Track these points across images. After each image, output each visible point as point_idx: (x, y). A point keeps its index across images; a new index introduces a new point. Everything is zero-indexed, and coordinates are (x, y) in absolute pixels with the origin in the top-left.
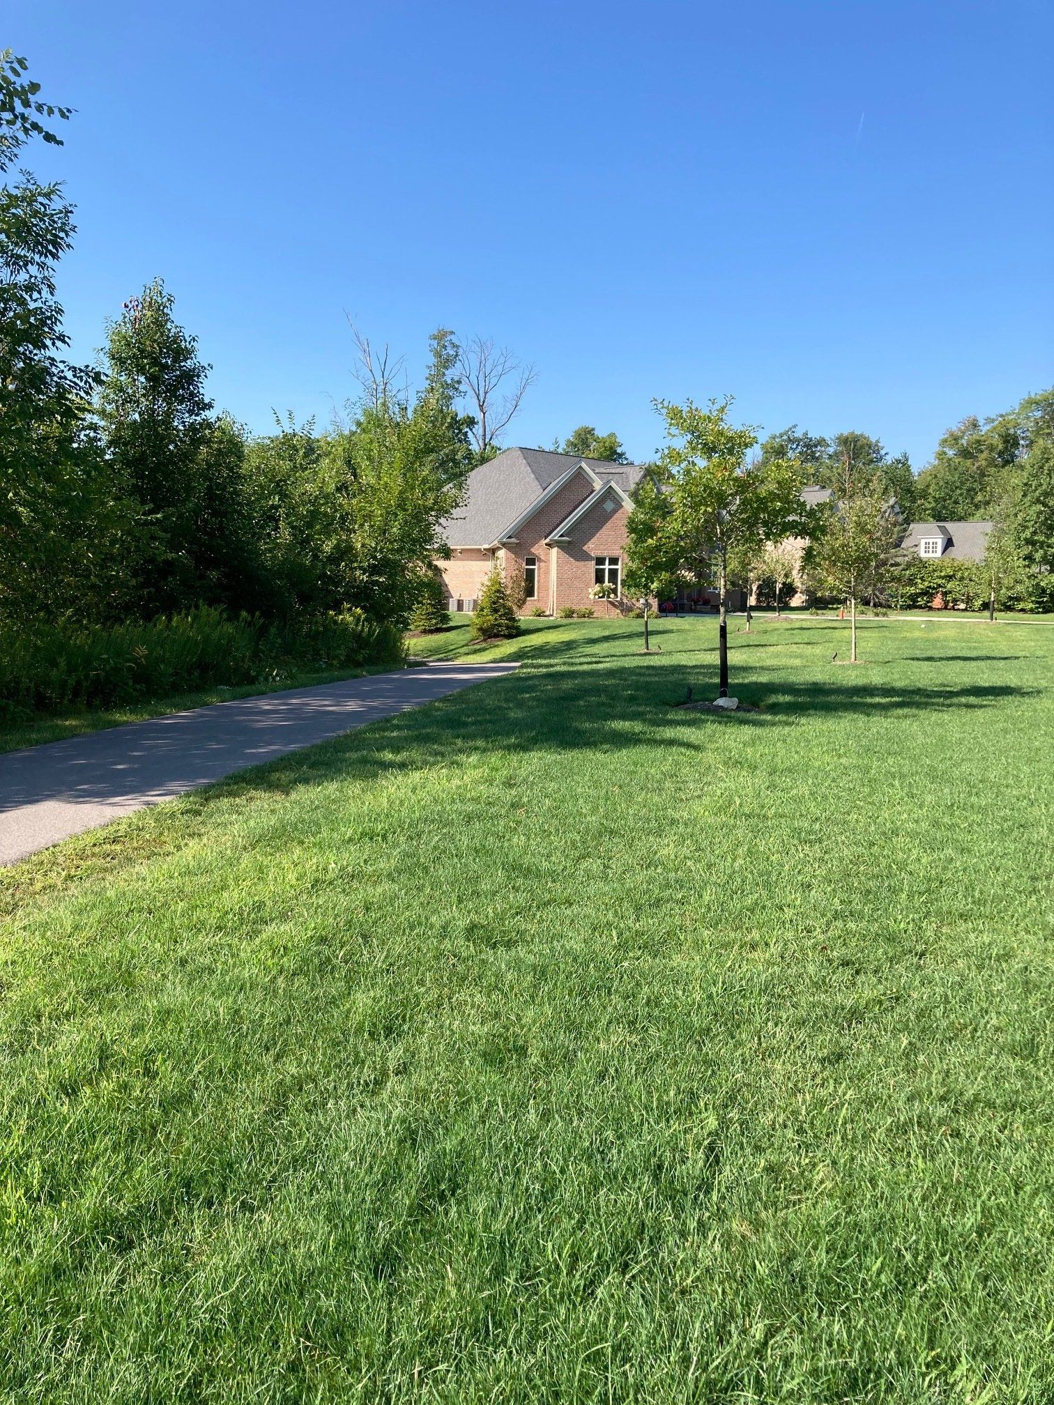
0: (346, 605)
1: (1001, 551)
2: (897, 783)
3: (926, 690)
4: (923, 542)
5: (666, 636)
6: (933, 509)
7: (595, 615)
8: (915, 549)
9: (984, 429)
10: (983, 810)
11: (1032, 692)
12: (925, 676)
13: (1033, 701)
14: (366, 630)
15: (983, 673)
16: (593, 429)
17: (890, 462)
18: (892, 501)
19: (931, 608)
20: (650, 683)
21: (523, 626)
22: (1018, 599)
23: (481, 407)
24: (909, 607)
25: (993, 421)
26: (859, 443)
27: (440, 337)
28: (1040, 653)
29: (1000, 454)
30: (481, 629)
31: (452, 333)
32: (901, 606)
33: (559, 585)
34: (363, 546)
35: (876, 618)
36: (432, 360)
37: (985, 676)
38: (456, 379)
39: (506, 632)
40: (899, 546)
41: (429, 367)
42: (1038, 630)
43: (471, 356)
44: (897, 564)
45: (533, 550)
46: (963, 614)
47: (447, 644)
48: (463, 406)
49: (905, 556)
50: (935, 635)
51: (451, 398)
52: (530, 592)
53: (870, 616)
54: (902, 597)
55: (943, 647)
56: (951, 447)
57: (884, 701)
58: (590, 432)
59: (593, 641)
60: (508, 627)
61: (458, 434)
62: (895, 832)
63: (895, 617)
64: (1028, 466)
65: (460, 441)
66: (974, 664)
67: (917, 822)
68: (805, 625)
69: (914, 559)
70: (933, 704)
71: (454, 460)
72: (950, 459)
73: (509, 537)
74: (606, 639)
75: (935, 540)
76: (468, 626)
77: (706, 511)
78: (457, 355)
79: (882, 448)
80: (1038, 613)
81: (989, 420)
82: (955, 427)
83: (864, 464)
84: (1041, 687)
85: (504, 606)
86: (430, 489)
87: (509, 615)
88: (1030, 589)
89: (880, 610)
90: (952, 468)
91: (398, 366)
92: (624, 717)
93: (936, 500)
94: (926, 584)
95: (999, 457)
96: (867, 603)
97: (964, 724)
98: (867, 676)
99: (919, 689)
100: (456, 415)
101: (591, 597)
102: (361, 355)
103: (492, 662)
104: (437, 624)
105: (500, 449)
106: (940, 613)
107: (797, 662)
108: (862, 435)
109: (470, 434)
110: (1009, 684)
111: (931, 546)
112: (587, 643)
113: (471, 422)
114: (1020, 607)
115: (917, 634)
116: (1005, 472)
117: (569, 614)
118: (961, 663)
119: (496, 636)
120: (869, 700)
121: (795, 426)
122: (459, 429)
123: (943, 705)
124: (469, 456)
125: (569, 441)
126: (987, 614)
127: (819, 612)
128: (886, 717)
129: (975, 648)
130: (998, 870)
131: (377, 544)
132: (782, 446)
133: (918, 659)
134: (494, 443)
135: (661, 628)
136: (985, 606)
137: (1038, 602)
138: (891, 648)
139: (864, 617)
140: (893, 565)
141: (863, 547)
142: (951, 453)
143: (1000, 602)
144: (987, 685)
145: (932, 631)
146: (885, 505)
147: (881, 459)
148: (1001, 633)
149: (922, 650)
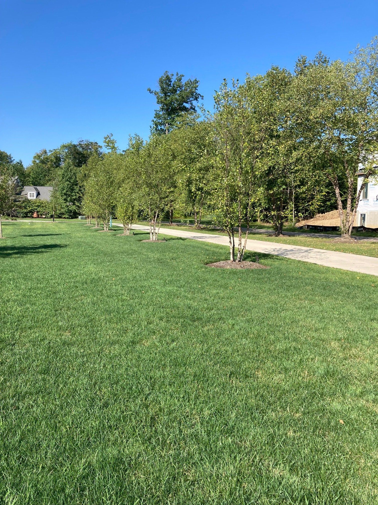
1: (56, 197)
2: (12, 282)
3: (27, 247)
4: (29, 193)
6: (32, 181)
8: (26, 196)
9: (49, 154)
10: (42, 289)
11: (64, 246)
12: (28, 242)
13: (64, 249)
15: (48, 240)
17: (15, 163)
18: (16, 177)
19: (33, 217)
22: (63, 214)
24: (25, 217)
25: (52, 151)
26: (3, 155)
28: (69, 232)
29: (55, 163)
32: (22, 216)
35: (12, 221)
37: (49, 241)
40: (20, 194)
42: (69, 225)
44: (19, 201)
46: (44, 219)
49: (22, 198)
50: (33, 227)
53: (10, 220)
54: (22, 213)
55: (36, 231)
56: (38, 159)
57: (10, 252)
62: (8, 301)
63: (20, 221)
64: (64, 168)
66: (46, 237)
67: (17, 296)
69: (26, 199)
70: (29, 252)
72: (38, 164)
75: (33, 193)
79: (12, 158)
80: (70, 219)
81: (50, 151)
82: (39, 152)
83: (5, 163)
84: (67, 244)
88: (67, 211)
89: (14, 218)
90: (38, 167)
93: (33, 178)
94: (31, 208)
95: (55, 164)
96: (9, 215)
97: (39, 259)
98: (5, 243)
99: (25, 247)
106: (36, 219)
108: (4, 152)
110: (57, 244)
111: (32, 195)
114: (64, 217)
115: (27, 227)
116: (57, 169)
118: (41, 237)
120: (5, 252)
123: (33, 252)
126: (52, 219)
128: (11, 258)
129: (48, 231)
130: (44, 309)
133: (26, 236)
136: (52, 216)
137: (69, 215)
138: (17, 232)
139: (7, 221)
140: (18, 201)
141: (3, 194)
142: (38, 161)
143: (56, 215)
144: (49, 244)
145: (32, 225)
146: (13, 179)
147: (12, 162)
148: (57, 226)
149: (28, 232)
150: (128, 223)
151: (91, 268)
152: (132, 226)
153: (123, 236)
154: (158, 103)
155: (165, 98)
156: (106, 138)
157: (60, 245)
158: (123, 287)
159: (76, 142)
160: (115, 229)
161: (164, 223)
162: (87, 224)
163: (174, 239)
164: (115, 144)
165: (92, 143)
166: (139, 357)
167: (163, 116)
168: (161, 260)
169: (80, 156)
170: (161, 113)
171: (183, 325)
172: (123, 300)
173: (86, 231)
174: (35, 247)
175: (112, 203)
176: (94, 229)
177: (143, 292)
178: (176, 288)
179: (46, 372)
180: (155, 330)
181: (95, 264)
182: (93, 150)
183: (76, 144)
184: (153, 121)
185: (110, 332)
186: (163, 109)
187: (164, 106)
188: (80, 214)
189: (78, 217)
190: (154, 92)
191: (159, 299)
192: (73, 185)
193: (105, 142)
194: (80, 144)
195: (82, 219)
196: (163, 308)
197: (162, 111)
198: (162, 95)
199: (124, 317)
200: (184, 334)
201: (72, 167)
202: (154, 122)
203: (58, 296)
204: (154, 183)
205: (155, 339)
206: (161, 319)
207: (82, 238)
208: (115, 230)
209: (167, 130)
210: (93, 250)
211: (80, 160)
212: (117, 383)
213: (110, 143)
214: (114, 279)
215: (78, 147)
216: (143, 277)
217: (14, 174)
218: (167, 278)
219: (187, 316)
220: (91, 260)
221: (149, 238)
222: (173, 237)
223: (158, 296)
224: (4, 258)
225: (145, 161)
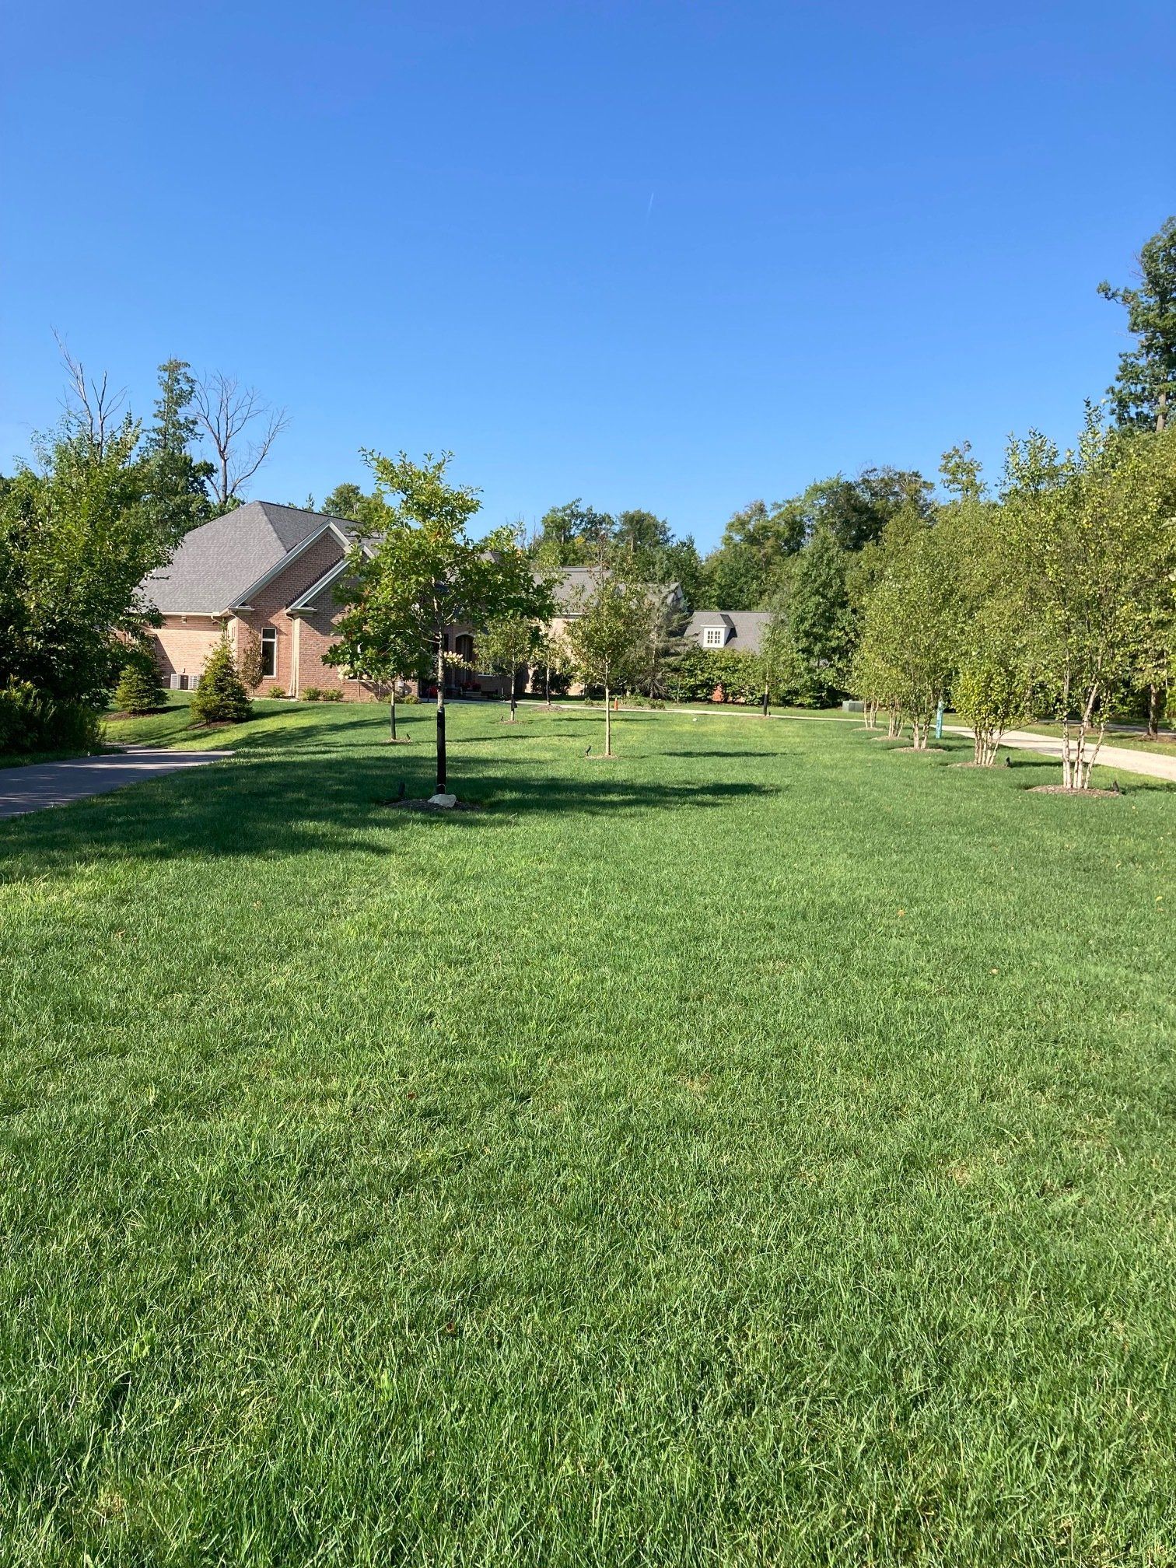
0: (13, 678)
1: (776, 643)
4: (706, 631)
5: (421, 724)
6: (718, 596)
7: (345, 698)
8: (695, 639)
9: (771, 514)
10: (664, 921)
11: (772, 791)
12: (675, 772)
13: (769, 799)
14: (39, 708)
16: (358, 488)
17: (675, 545)
18: (673, 586)
19: (710, 701)
20: (366, 776)
21: (255, 708)
22: (797, 694)
23: (222, 453)
24: (689, 700)
25: (780, 507)
26: (646, 522)
27: (173, 368)
28: (800, 750)
29: (787, 542)
30: (202, 711)
31: (187, 365)
32: (681, 698)
33: (302, 661)
34: (38, 606)
35: (653, 711)
36: (162, 395)
37: (732, 773)
38: (191, 418)
39: (235, 715)
40: (681, 634)
41: (157, 403)
42: (808, 726)
43: (211, 394)
44: (677, 654)
45: (271, 620)
46: (743, 708)
47: (160, 728)
48: (199, 451)
49: (685, 645)
50: (703, 729)
51: (183, 440)
52: (267, 668)
53: (647, 709)
54: (681, 688)
55: (708, 742)
56: (738, 532)
57: (617, 798)
58: (355, 490)
59: (336, 728)
60: (236, 709)
61: (193, 482)
62: (556, 949)
63: (673, 710)
64: (808, 556)
65: (196, 491)
66: (729, 760)
68: (574, 715)
69: (694, 648)
70: (666, 802)
71: (187, 513)
72: (736, 545)
73: (243, 604)
74: (353, 725)
75: (718, 630)
76: (188, 707)
77: (417, 580)
78: (192, 392)
79: (669, 529)
80: (816, 708)
81: (776, 506)
82: (742, 511)
83: (650, 545)
84: (783, 786)
85: (232, 685)
86: (124, 542)
87: (239, 694)
88: (809, 684)
89: (659, 702)
90: (738, 554)
91: (119, 399)
92: (313, 817)
93: (721, 587)
94: (706, 675)
95: (786, 545)
96: (646, 694)
97: (689, 824)
100: (191, 460)
101: (341, 676)
102: (72, 382)
103: (213, 750)
104: (149, 703)
105: (243, 503)
106: (718, 706)
107: (548, 756)
108: (648, 514)
109: (207, 483)
110: (752, 782)
111: (714, 635)
112: (331, 730)
113: (209, 470)
114: (798, 702)
115: (687, 728)
116: (789, 560)
117: (314, 696)
118: (717, 759)
119: (223, 719)
120: (602, 798)
121: (578, 500)
122: (194, 477)
123: (676, 803)
124: (206, 508)
125: (329, 499)
126: (762, 708)
127: (595, 702)
128: (611, 816)
129: (740, 744)
131: (57, 604)
132: (564, 520)
133: (676, 754)
134: (237, 495)
135: (417, 715)
136: (762, 700)
137: (815, 698)
138: (655, 742)
139: (639, 709)
140: (673, 655)
141: (618, 632)
142: (737, 538)
143: (777, 696)
144: (729, 782)
145: (702, 724)
146: (665, 591)
147: (667, 541)
148: (771, 728)
149: (685, 744)
150: (990, 725)
151: (838, 868)
152: (1003, 737)
153: (969, 769)
154: (1133, 331)
155: (1161, 308)
156: (948, 457)
157: (760, 787)
158: (927, 943)
159: (852, 476)
160: (951, 746)
161: (1127, 730)
162: (863, 725)
163: (1153, 789)
164: (976, 473)
165: (901, 475)
166: (919, 1227)
167: (1147, 372)
168: (1088, 859)
169: (864, 518)
170: (1143, 362)
171: (1125, 1127)
172: (912, 995)
173: (853, 749)
174: (687, 790)
175: (946, 661)
176: (882, 742)
177: (995, 971)
178: (1122, 972)
179: (584, 1215)
180: (1005, 1127)
181: (851, 855)
182: (905, 496)
183: (851, 480)
184: (1112, 390)
185: (839, 1105)
186: (1149, 348)
187: (1154, 337)
188: (847, 696)
189: (841, 704)
190: (1121, 292)
191: (1048, 1006)
192: (833, 605)
193: (945, 469)
194: (865, 481)
195: (852, 709)
196: (1056, 1042)
197: (1148, 353)
198: (1152, 301)
199: (899, 1057)
200: (1121, 1161)
201: (833, 552)
202: (1113, 393)
203: (704, 950)
204: (1088, 590)
205: (997, 1163)
206: (1040, 1085)
207: (833, 767)
208: (949, 749)
209: (1160, 418)
210: (857, 810)
211: (863, 531)
212: (810, 1316)
213: (961, 471)
214: (901, 912)
215: (858, 491)
216: (1007, 916)
217: (668, 574)
218: (1094, 928)
219: (1148, 1092)
220: (843, 840)
221: (1059, 781)
222: (1152, 782)
223: (1048, 994)
224: (594, 814)
225: (1060, 518)
